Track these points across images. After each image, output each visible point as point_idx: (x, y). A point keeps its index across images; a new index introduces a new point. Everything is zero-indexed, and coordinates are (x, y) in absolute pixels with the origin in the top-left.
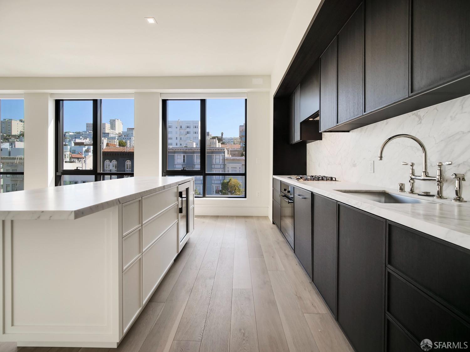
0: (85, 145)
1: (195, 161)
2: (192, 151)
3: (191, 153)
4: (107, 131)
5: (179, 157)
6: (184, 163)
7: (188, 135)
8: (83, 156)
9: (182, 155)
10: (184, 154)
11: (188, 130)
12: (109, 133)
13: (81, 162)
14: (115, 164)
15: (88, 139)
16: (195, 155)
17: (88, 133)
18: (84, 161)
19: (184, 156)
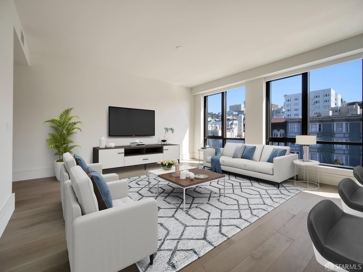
0: (231, 120)
1: (335, 130)
2: (330, 119)
3: (329, 121)
4: (242, 110)
5: (314, 126)
6: (320, 132)
7: (317, 105)
8: (229, 127)
9: (318, 124)
10: (320, 123)
11: (317, 99)
12: (243, 111)
13: (230, 132)
14: (283, 133)
15: (231, 116)
16: (335, 123)
17: (231, 112)
18: (232, 131)
19: (320, 125)
